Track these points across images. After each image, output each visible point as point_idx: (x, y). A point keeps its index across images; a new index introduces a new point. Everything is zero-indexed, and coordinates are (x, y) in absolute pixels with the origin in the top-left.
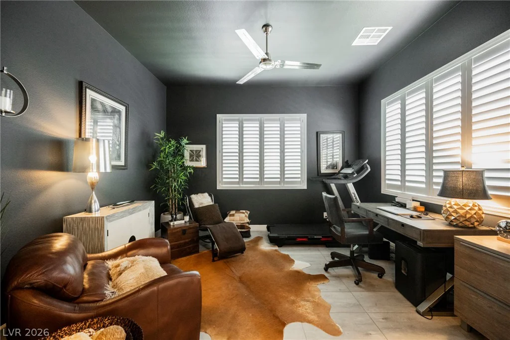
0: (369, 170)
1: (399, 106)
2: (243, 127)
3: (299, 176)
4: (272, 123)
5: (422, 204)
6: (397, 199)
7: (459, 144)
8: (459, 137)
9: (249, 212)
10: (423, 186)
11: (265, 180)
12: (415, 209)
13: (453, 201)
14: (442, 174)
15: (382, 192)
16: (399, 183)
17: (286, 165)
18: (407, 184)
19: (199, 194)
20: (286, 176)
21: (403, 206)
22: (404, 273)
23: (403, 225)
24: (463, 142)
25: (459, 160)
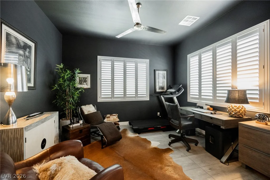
0: (183, 90)
1: (198, 58)
2: (114, 65)
3: (145, 93)
4: (131, 64)
5: (211, 106)
6: (197, 105)
7: (230, 78)
8: (230, 74)
9: (117, 115)
10: (212, 98)
11: (127, 96)
12: (208, 109)
13: (233, 105)
14: (227, 92)
15: (188, 101)
16: (198, 97)
17: (138, 87)
18: (202, 97)
19: (87, 105)
20: (138, 93)
21: (202, 108)
22: (212, 143)
23: (211, 118)
24: (232, 76)
25: (230, 85)
